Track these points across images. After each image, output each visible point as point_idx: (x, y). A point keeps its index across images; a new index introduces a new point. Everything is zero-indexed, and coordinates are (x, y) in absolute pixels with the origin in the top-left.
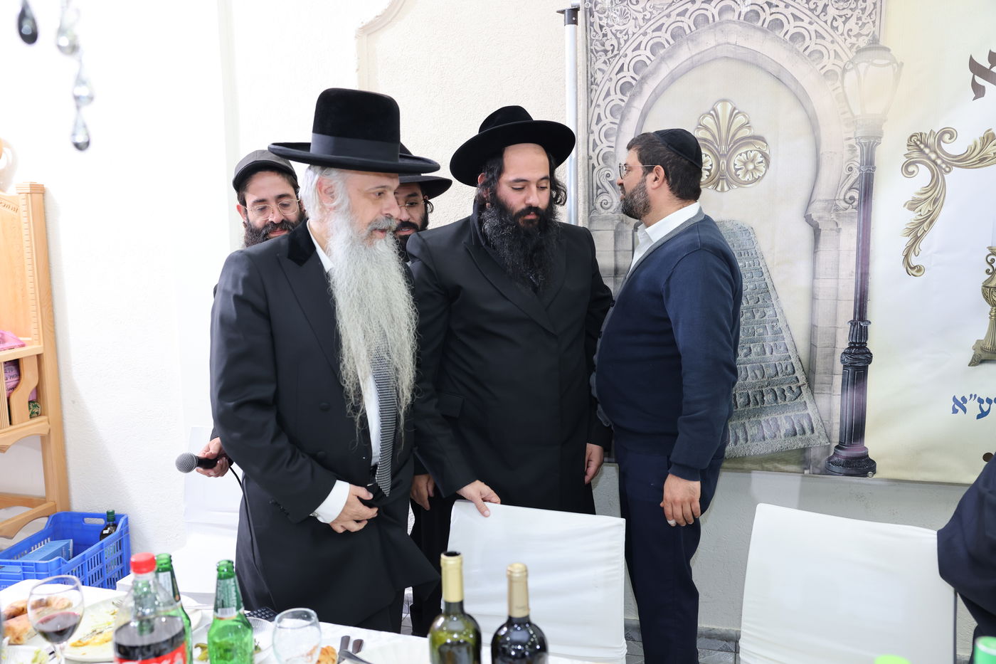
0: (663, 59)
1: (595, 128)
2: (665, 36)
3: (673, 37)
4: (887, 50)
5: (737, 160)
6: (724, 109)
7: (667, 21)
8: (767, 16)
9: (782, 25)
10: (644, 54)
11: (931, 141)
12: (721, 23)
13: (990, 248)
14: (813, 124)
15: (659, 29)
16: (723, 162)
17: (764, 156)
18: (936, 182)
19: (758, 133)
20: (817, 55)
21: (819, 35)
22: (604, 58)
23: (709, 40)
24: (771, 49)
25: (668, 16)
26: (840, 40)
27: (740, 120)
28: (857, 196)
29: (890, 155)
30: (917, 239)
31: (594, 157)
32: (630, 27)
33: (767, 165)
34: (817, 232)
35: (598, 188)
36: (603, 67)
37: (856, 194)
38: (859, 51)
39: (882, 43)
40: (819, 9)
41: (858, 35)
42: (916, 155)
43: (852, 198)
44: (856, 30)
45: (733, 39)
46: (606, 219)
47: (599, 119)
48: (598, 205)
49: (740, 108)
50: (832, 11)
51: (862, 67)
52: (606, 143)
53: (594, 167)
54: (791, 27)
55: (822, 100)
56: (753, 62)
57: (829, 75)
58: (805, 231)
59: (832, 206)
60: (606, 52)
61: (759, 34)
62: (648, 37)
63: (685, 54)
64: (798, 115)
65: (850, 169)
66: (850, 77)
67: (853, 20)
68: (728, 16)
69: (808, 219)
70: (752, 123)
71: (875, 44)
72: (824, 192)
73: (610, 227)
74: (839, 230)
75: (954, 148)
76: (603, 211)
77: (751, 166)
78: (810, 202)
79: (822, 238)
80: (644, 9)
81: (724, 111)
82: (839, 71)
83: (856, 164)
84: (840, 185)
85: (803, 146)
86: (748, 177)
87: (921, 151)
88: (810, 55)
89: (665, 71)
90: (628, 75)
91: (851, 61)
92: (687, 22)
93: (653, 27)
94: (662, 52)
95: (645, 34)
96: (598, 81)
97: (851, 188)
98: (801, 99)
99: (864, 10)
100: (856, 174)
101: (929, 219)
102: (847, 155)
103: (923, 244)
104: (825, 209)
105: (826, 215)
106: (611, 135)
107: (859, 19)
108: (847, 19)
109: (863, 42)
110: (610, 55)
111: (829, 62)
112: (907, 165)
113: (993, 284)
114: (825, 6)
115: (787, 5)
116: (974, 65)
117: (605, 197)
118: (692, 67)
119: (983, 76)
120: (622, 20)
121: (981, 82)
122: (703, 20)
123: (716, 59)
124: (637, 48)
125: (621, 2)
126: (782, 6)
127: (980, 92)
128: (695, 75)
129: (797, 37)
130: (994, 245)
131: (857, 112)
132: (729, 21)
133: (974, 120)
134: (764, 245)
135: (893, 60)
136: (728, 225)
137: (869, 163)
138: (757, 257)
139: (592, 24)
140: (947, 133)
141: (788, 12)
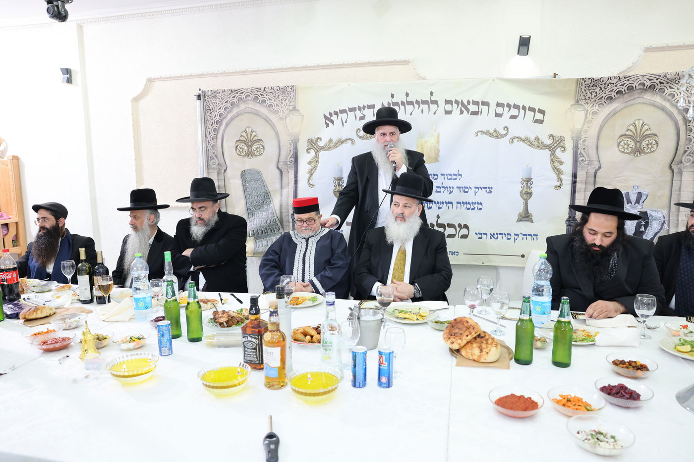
0: (228, 113)
1: (208, 136)
2: (229, 105)
3: (231, 105)
4: (299, 110)
5: (254, 148)
6: (249, 130)
7: (229, 100)
8: (261, 98)
9: (265, 101)
10: (222, 111)
11: (314, 141)
12: (246, 101)
13: (334, 178)
14: (277, 134)
15: (227, 102)
16: (250, 148)
17: (263, 146)
18: (317, 155)
19: (260, 138)
20: (277, 112)
21: (277, 105)
22: (210, 112)
23: (243, 106)
24: (263, 110)
25: (230, 98)
26: (284, 107)
27: (254, 134)
28: (293, 160)
29: (302, 146)
30: (311, 175)
31: (209, 146)
32: (217, 101)
33: (264, 149)
34: (281, 173)
35: (211, 157)
36: (210, 115)
37: (293, 159)
38: (290, 111)
39: (297, 108)
40: (277, 96)
41: (289, 105)
42: (310, 146)
43: (291, 161)
44: (289, 104)
45: (250, 106)
46: (214, 168)
47: (210, 133)
48: (211, 164)
49: (254, 130)
50: (281, 97)
51: (291, 116)
52: (212, 142)
53: (209, 150)
54: (268, 102)
55: (279, 127)
56: (257, 114)
57: (281, 119)
58: (277, 172)
59: (285, 163)
60: (210, 110)
61: (259, 105)
62: (223, 105)
63: (235, 111)
64: (272, 132)
65: (290, 151)
66: (288, 119)
67: (288, 100)
68: (248, 98)
69: (278, 168)
70: (258, 135)
71: (295, 109)
72: (282, 159)
73: (216, 171)
74: (288, 172)
75: (321, 144)
76: (212, 165)
77: (259, 150)
78: (278, 163)
79: (283, 175)
80: (222, 95)
81: (249, 131)
82: (284, 117)
83: (292, 149)
84: (287, 156)
85: (275, 143)
86: (258, 154)
87: (312, 145)
88: (275, 112)
89: (229, 117)
90: (218, 118)
91: (288, 114)
92: (235, 100)
93: (225, 102)
94: (228, 110)
95: (222, 104)
96: (209, 120)
97: (291, 157)
98: (273, 127)
99: (290, 97)
100: (292, 153)
101: (315, 168)
102: (289, 146)
103: (313, 176)
104: (283, 164)
105: (284, 167)
106: (214, 139)
107: (289, 100)
108: (286, 100)
109: (291, 108)
110: (212, 111)
111: (281, 114)
112: (308, 150)
113: (336, 190)
114: (279, 96)
115: (267, 95)
116: (325, 117)
117: (213, 160)
118: (238, 115)
119: (328, 120)
120: (214, 99)
121: (328, 122)
122: (240, 99)
123: (245, 113)
124: (220, 109)
125: (214, 92)
126: (265, 95)
127: (328, 125)
128: (239, 118)
129: (270, 106)
130: (336, 177)
131: (291, 131)
132: (249, 100)
133: (326, 135)
134: (265, 177)
135: (301, 114)
136: (253, 171)
137: (296, 149)
138: (263, 181)
139: (205, 100)
140: (319, 139)
141: (267, 97)
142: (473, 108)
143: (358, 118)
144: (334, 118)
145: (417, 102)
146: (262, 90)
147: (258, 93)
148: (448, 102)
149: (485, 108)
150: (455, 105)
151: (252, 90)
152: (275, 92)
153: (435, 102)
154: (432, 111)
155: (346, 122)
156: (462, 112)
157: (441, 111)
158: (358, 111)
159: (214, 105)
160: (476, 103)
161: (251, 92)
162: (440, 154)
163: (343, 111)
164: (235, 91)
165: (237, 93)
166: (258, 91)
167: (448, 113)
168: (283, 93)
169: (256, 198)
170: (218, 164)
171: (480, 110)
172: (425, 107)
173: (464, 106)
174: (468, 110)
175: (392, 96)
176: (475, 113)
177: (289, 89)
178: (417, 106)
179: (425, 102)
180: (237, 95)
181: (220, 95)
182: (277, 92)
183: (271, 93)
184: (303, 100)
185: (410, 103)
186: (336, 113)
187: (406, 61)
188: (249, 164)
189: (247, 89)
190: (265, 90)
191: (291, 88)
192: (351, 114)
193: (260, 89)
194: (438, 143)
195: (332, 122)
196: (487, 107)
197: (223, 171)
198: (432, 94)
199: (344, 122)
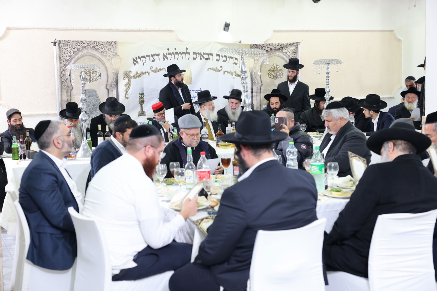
0: (76, 55)
1: (61, 69)
2: (76, 50)
3: (78, 50)
4: (119, 55)
5: (92, 76)
7: (76, 47)
8: (96, 47)
9: (99, 49)
10: (72, 53)
11: (127, 73)
12: (87, 48)
14: (106, 69)
15: (74, 48)
18: (129, 81)
20: (106, 56)
21: (106, 52)
23: (85, 51)
25: (76, 46)
26: (110, 53)
29: (121, 76)
32: (68, 47)
35: (63, 82)
36: (62, 55)
37: (115, 83)
38: (114, 55)
41: (113, 52)
42: (125, 76)
44: (113, 51)
45: (90, 52)
46: (65, 89)
47: (62, 67)
48: (63, 86)
51: (115, 58)
52: (64, 72)
53: (62, 77)
54: (101, 50)
55: (108, 64)
56: (94, 56)
58: (106, 91)
59: (111, 86)
60: (63, 52)
61: (95, 51)
62: (72, 50)
63: (80, 54)
64: (103, 67)
66: (113, 60)
67: (112, 49)
68: (88, 47)
69: (107, 88)
71: (116, 54)
72: (109, 83)
73: (65, 90)
74: (112, 90)
75: (132, 75)
78: (107, 85)
79: (109, 92)
82: (110, 59)
83: (115, 77)
84: (112, 82)
85: (105, 74)
86: (94, 80)
87: (126, 75)
89: (76, 57)
90: (68, 58)
91: (112, 57)
92: (80, 47)
93: (73, 48)
94: (75, 53)
98: (104, 64)
99: (114, 47)
100: (115, 79)
101: (128, 88)
102: (113, 76)
103: (128, 93)
104: (109, 86)
105: (110, 88)
109: (114, 54)
110: (64, 53)
111: (108, 57)
112: (124, 78)
113: (140, 100)
114: (107, 46)
115: (100, 46)
116: (133, 59)
117: (64, 84)
118: (82, 57)
119: (135, 61)
120: (66, 46)
121: (135, 62)
122: (83, 47)
123: (86, 55)
124: (70, 52)
125: (66, 42)
126: (99, 45)
127: (135, 64)
128: (82, 58)
129: (102, 52)
130: (140, 93)
131: (114, 67)
132: (89, 48)
133: (134, 69)
134: (98, 94)
135: (120, 58)
136: (91, 90)
137: (117, 77)
138: (97, 96)
139: (60, 46)
140: (130, 71)
141: (100, 47)
142: (206, 56)
143: (151, 61)
144: (138, 60)
145: (180, 53)
146: (97, 43)
147: (95, 44)
148: (194, 53)
149: (211, 57)
150: (198, 55)
151: (91, 42)
152: (105, 44)
153: (189, 53)
154: (187, 58)
155: (145, 63)
156: (201, 59)
157: (191, 58)
158: (151, 57)
159: (66, 50)
160: (207, 54)
161: (90, 43)
162: (192, 80)
163: (143, 57)
164: (80, 42)
165: (81, 43)
166: (95, 43)
167: (195, 59)
168: (110, 45)
169: (93, 107)
170: (67, 86)
171: (209, 58)
172: (184, 55)
173: (202, 56)
174: (204, 57)
175: (168, 49)
176: (207, 59)
177: (113, 43)
178: (180, 55)
179: (184, 53)
180: (81, 44)
181: (70, 43)
182: (107, 44)
183: (103, 44)
184: (121, 50)
185: (177, 53)
186: (139, 57)
187: (172, 31)
188: (89, 86)
189: (88, 41)
190: (99, 42)
191: (114, 43)
192: (148, 58)
193: (96, 42)
194: (191, 74)
195: (137, 62)
196: (212, 56)
197: (70, 90)
198: (187, 49)
199: (144, 63)
